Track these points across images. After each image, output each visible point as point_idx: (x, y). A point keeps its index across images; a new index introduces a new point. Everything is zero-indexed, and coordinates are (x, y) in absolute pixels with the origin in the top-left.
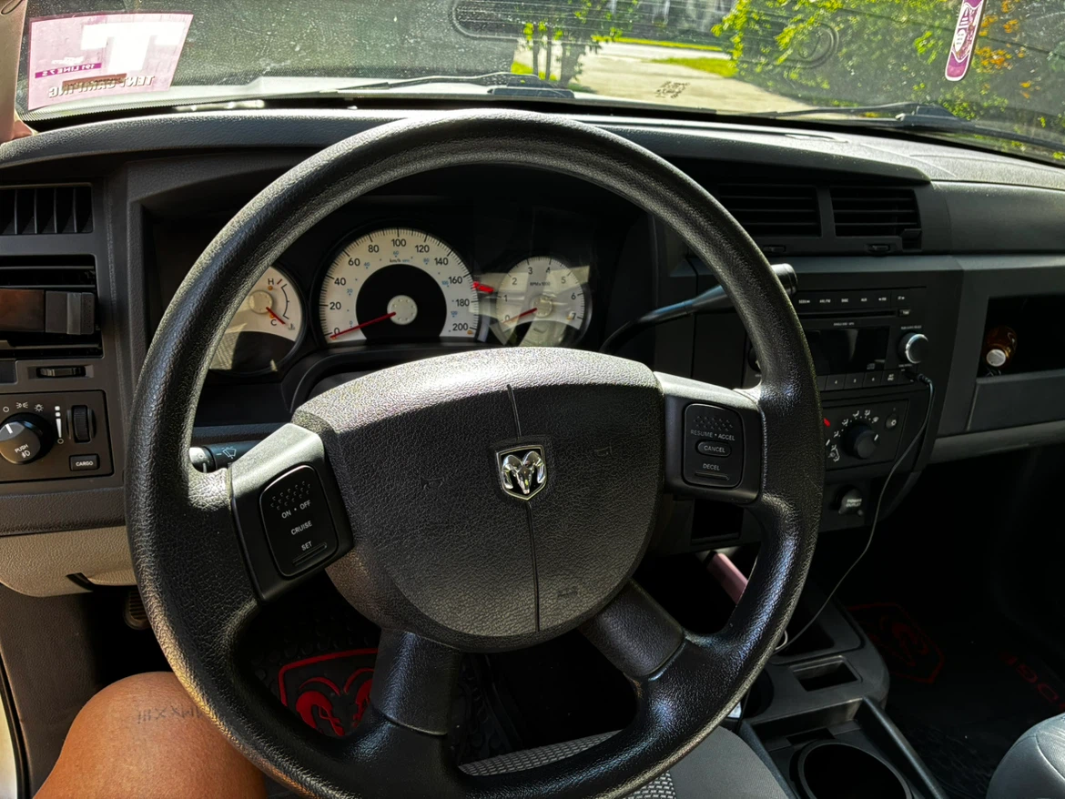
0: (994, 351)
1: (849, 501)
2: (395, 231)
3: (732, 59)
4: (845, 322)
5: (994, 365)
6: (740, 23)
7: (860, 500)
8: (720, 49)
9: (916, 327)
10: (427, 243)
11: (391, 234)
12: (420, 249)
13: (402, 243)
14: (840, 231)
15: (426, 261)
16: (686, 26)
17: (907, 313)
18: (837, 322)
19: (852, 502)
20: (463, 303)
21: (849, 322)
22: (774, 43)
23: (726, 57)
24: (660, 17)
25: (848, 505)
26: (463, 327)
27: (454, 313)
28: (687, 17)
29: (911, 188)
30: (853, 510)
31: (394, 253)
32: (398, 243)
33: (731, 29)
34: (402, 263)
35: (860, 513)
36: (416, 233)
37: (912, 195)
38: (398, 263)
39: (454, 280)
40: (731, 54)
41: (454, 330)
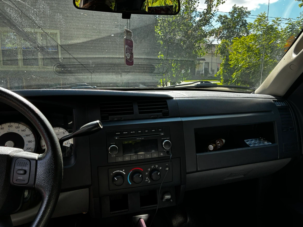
0: (210, 146)
1: (166, 197)
2: (9, 123)
3: (221, 82)
4: (140, 138)
5: (211, 150)
6: (221, 73)
7: (170, 196)
8: (217, 80)
9: (167, 138)
10: (19, 126)
11: (8, 124)
12: (17, 128)
13: (11, 126)
14: (140, 113)
15: (18, 131)
16: (209, 76)
17: (162, 134)
18: (138, 138)
19: (168, 197)
20: (30, 142)
21: (142, 138)
22: (231, 77)
23: (220, 82)
24: (202, 74)
25: (166, 198)
26: (30, 149)
27: (27, 145)
28: (209, 74)
29: (165, 100)
30: (168, 200)
31: (9, 129)
32: (10, 126)
33: (219, 75)
34: (11, 132)
35: (171, 200)
36: (16, 123)
37: (166, 102)
38: (10, 132)
39: (27, 136)
40: (221, 81)
41: (27, 150)
